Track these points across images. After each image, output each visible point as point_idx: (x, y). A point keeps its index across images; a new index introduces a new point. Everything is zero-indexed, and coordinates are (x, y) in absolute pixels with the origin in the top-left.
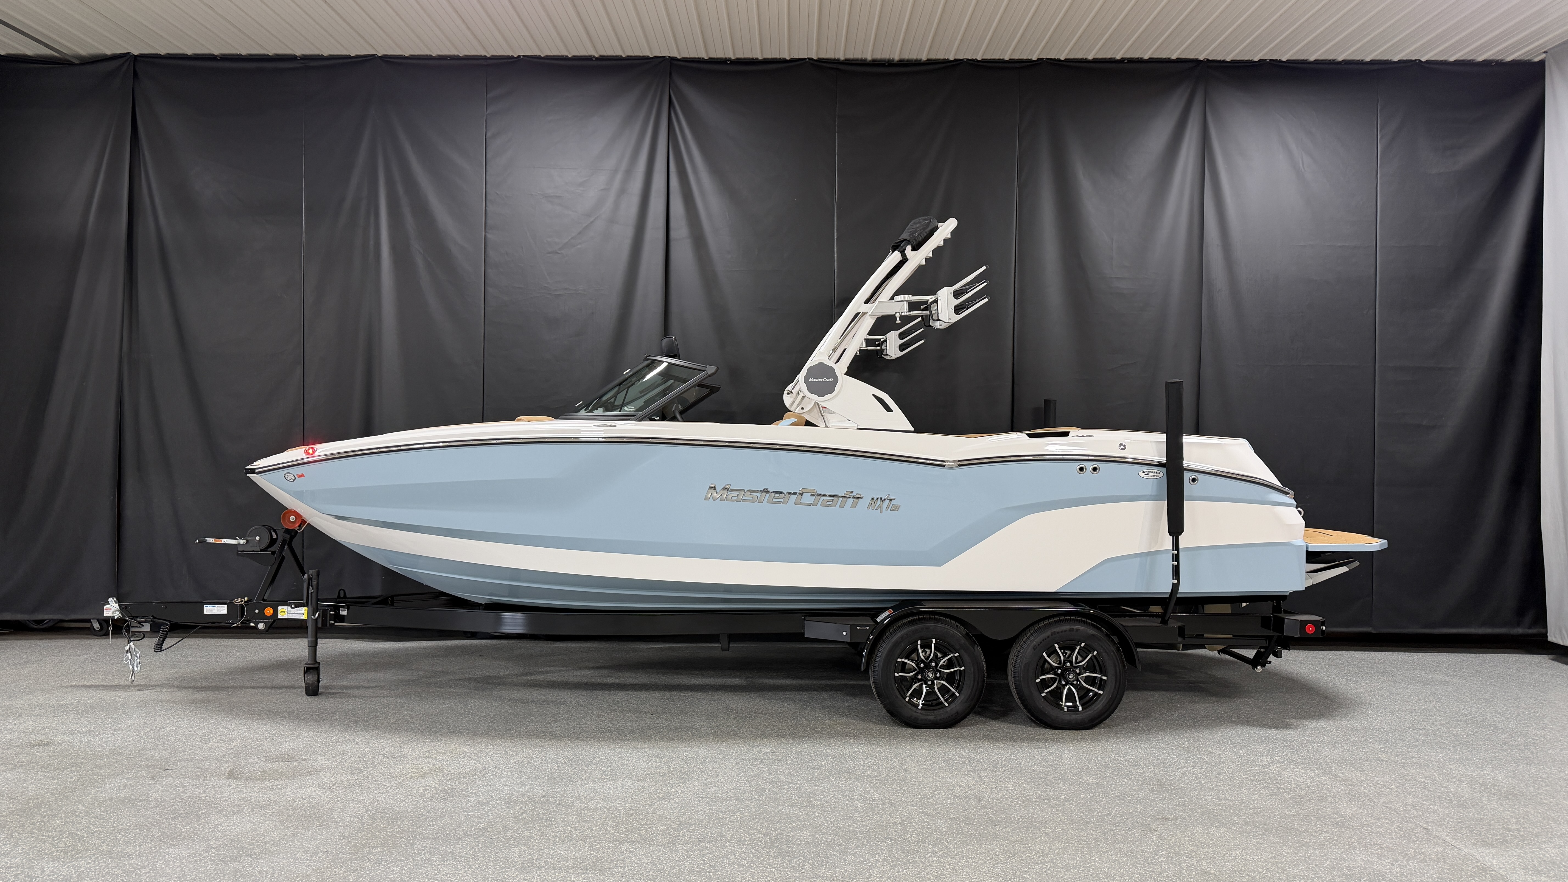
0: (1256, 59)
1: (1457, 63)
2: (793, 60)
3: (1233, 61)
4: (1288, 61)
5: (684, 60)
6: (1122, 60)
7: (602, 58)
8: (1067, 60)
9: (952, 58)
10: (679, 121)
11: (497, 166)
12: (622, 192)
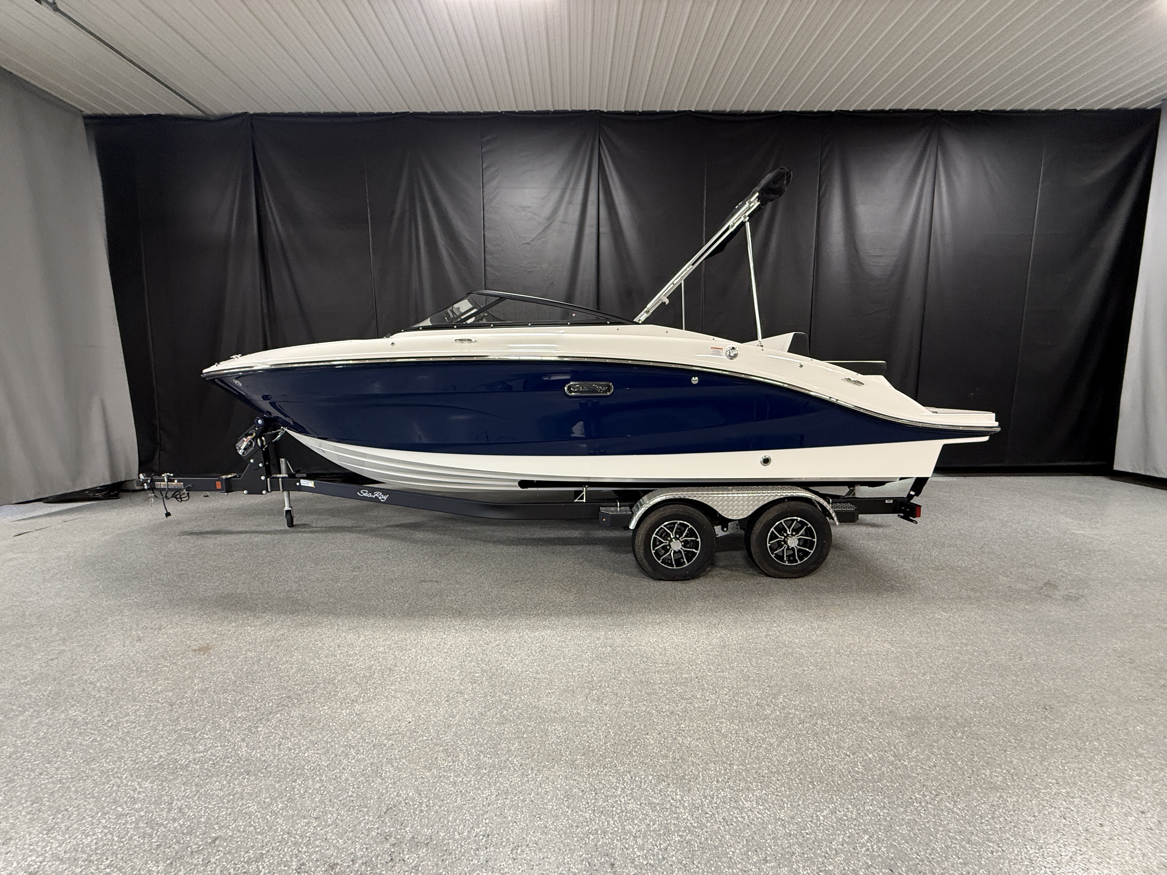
0: (973, 110)
1: (1100, 111)
2: (679, 112)
3: (959, 112)
4: (994, 111)
5: (609, 113)
6: (889, 111)
7: (556, 112)
8: (854, 111)
9: (780, 110)
10: (605, 156)
11: (488, 188)
12: (570, 203)
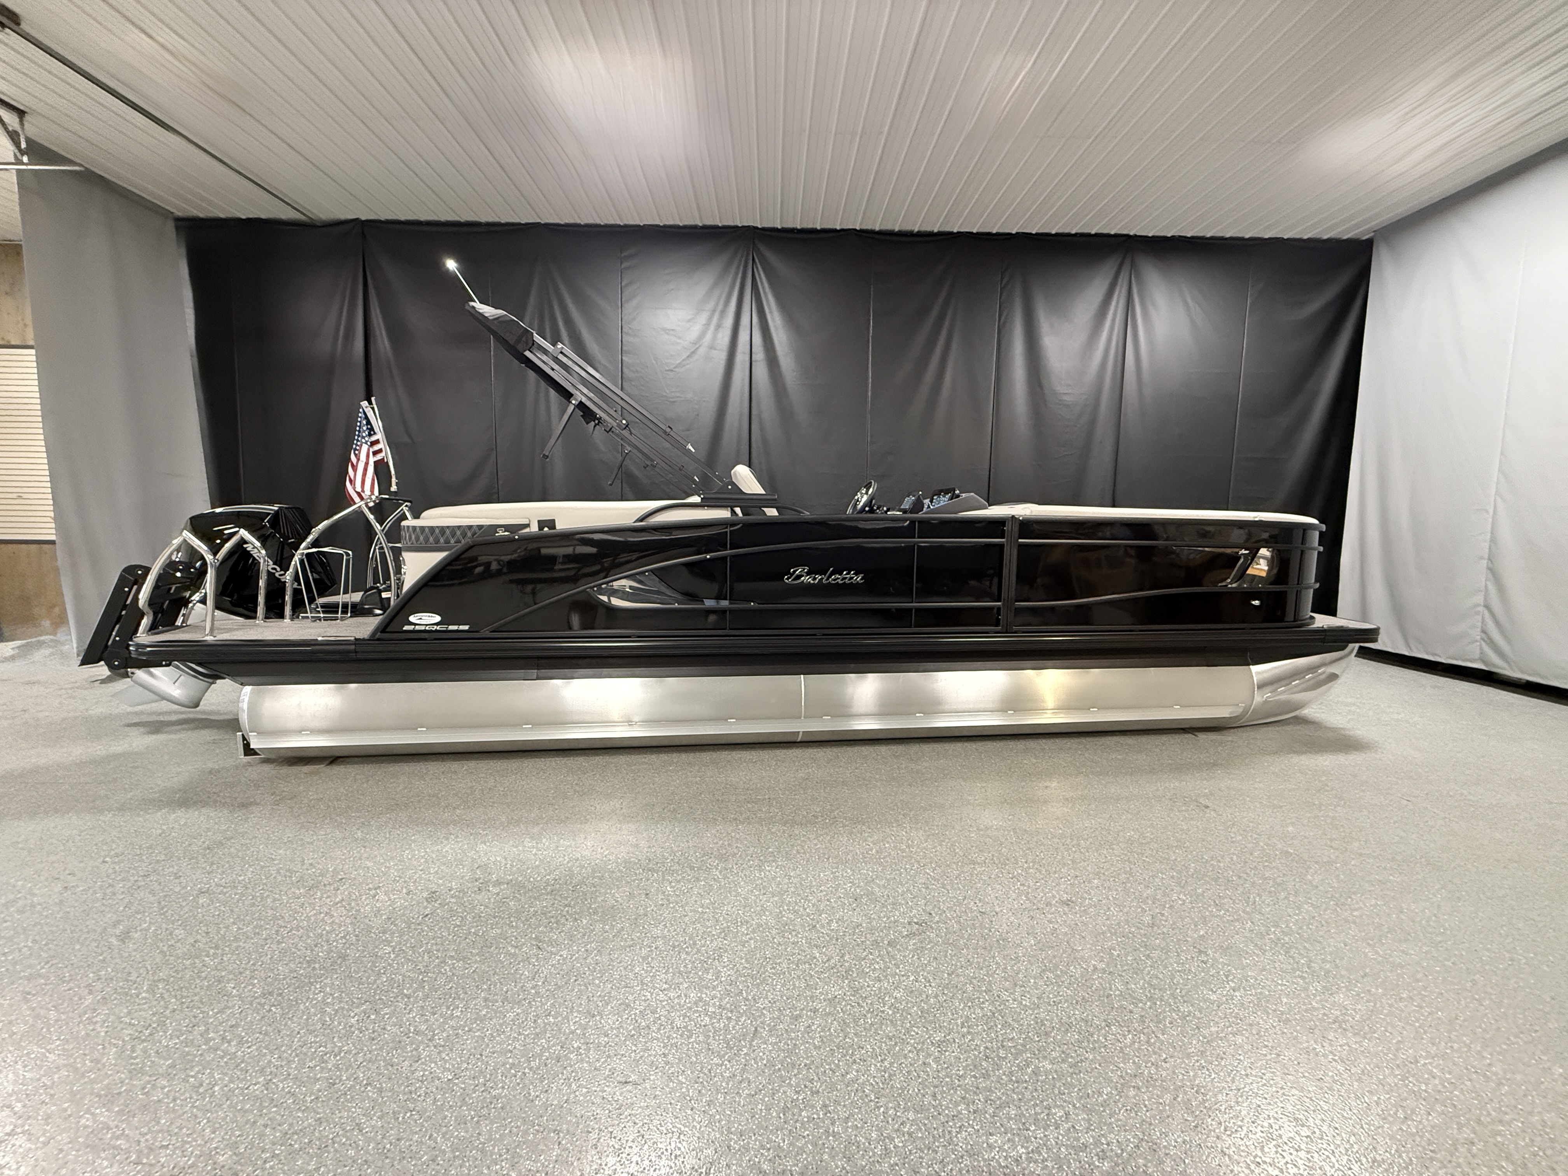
0: (1169, 235)
1: (1309, 240)
2: (842, 230)
3: (1153, 237)
4: (1193, 237)
5: (764, 229)
6: (1076, 234)
7: (705, 227)
8: (1037, 234)
9: (955, 231)
10: (759, 275)
11: (629, 307)
12: (719, 326)
